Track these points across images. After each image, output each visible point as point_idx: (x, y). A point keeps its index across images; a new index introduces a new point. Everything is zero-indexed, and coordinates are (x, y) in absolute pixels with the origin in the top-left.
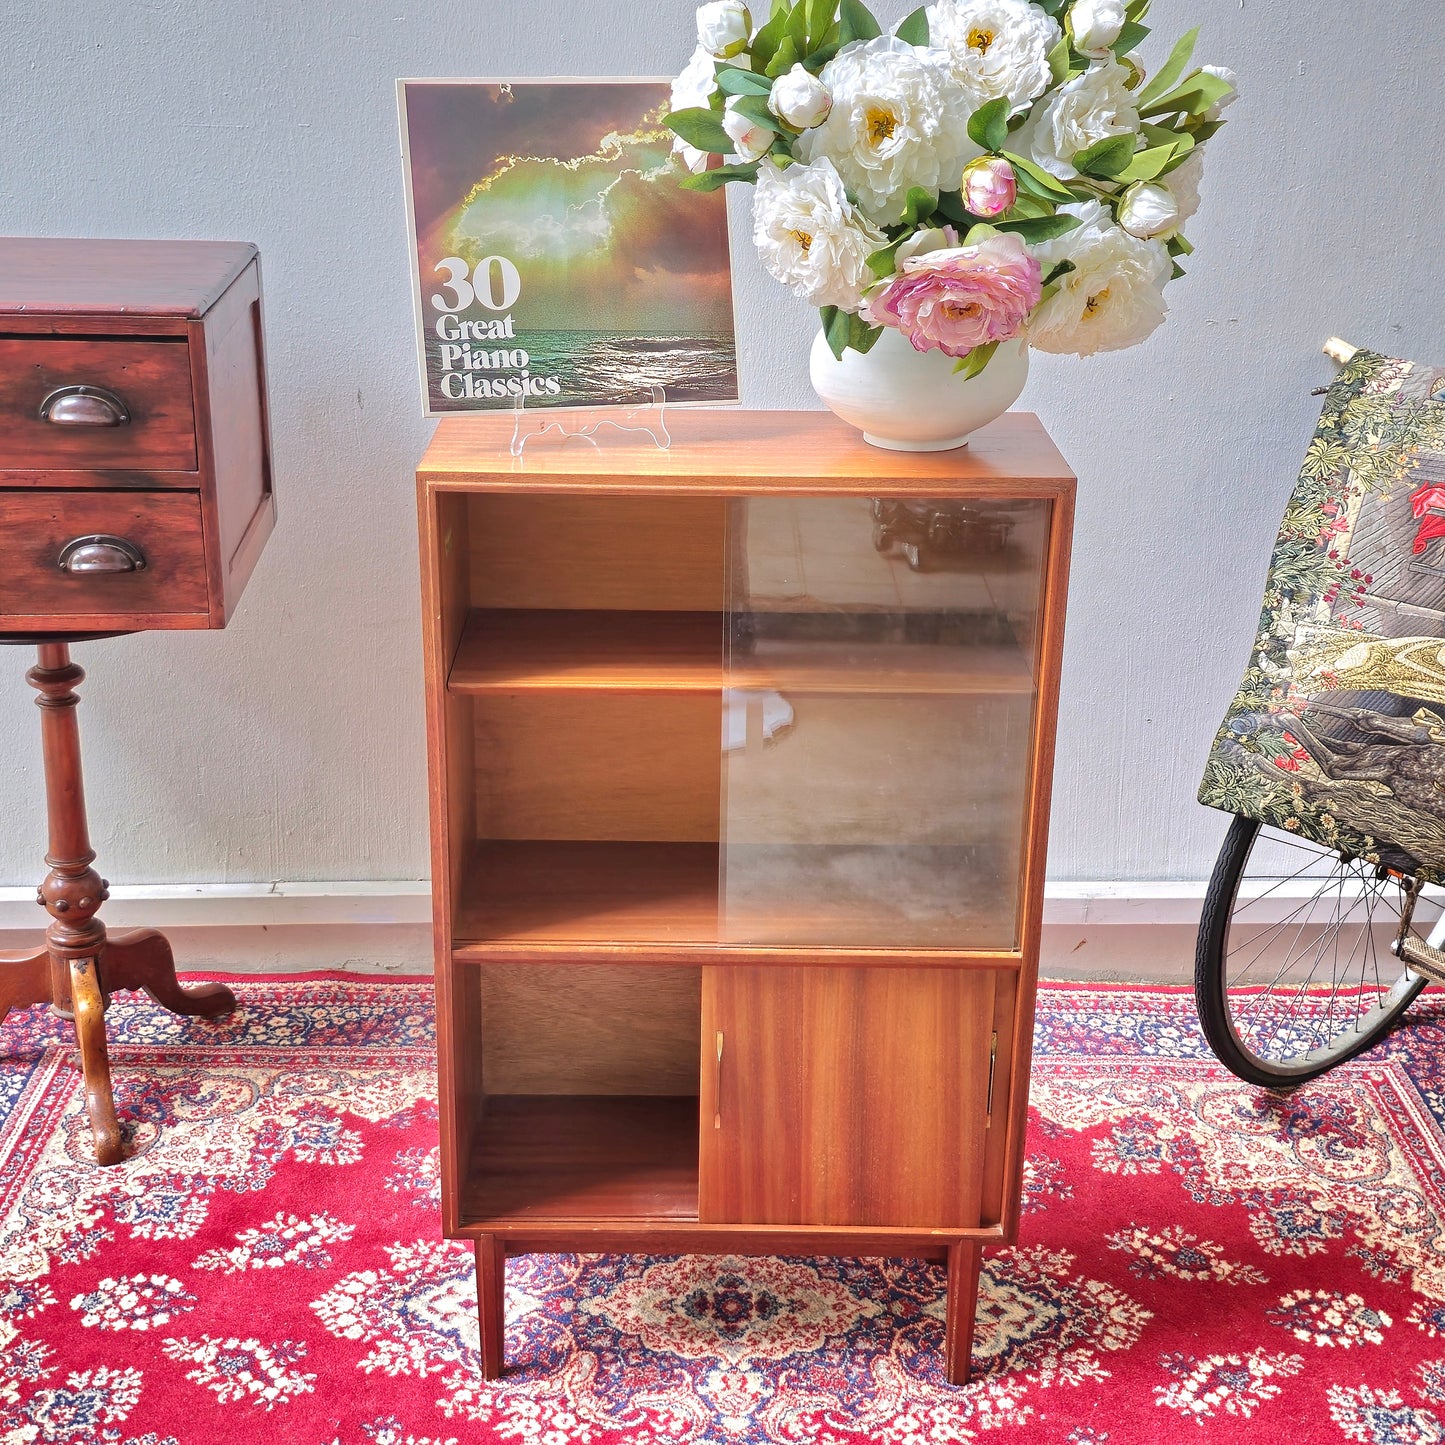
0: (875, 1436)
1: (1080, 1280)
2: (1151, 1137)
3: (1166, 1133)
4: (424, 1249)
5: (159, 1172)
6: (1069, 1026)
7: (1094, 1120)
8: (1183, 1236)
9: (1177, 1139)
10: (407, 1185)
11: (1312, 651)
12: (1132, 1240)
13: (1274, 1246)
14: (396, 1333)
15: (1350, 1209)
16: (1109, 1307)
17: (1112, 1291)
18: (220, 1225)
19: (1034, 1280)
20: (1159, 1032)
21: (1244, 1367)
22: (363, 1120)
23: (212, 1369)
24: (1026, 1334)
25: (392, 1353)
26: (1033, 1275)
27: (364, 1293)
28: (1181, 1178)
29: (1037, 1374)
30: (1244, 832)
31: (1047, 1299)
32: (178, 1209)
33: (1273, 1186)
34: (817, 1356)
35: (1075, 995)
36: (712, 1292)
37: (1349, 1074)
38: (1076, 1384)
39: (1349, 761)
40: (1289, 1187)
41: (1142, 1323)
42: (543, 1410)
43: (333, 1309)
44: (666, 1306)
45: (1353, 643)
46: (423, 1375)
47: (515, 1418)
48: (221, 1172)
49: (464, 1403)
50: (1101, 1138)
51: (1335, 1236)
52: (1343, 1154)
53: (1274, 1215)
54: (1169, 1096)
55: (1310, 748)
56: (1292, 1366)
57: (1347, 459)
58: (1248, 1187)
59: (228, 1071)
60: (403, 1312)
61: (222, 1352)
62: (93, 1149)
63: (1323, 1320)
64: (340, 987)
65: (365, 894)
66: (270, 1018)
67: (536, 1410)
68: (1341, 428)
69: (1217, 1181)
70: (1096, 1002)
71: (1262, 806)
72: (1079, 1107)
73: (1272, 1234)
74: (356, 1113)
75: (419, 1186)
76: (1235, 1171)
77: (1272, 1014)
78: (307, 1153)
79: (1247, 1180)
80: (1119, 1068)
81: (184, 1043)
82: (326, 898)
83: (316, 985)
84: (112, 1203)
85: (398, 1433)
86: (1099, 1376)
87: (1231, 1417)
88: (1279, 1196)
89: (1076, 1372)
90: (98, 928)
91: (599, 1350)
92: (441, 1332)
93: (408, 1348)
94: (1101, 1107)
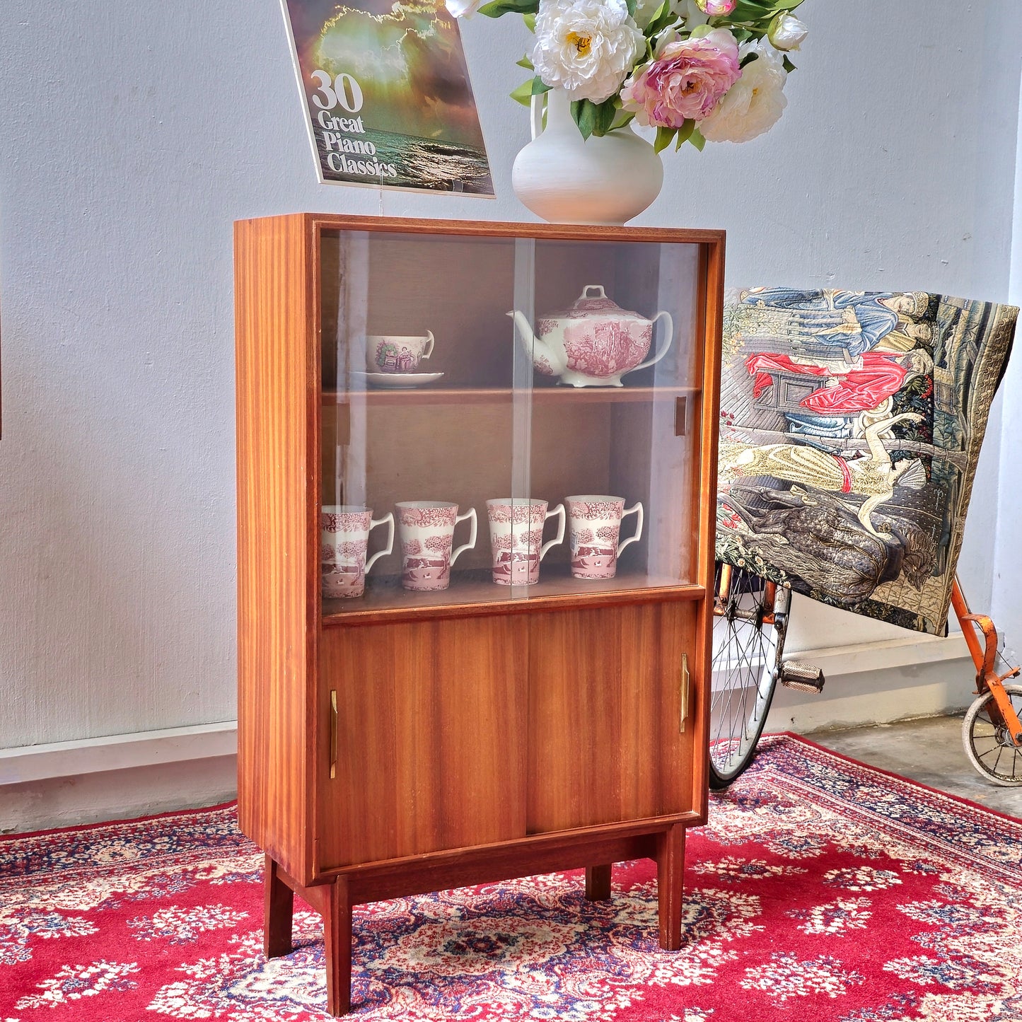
0: (651, 983)
1: (697, 890)
4: (209, 963)
8: (736, 860)
10: (155, 936)
12: (707, 868)
13: (793, 856)
14: (238, 1008)
15: (817, 833)
16: (728, 899)
17: (721, 892)
21: (838, 908)
22: (76, 910)
24: (691, 920)
27: (186, 994)
28: (704, 837)
29: (719, 936)
33: (762, 831)
34: (568, 955)
36: (460, 940)
38: (748, 935)
39: (762, 521)
40: (772, 830)
41: (756, 902)
43: (170, 1007)
44: (433, 954)
51: (822, 845)
52: (787, 811)
53: (777, 843)
55: (739, 513)
56: (865, 902)
58: (749, 834)
60: (231, 997)
63: (859, 880)
69: (727, 835)
71: (722, 552)
73: (786, 851)
74: (66, 908)
75: (165, 934)
76: (733, 829)
78: (49, 933)
79: (744, 831)
86: (758, 928)
87: (856, 930)
88: (771, 835)
89: (742, 930)
91: (409, 984)
92: (275, 1000)
93: (258, 1013)
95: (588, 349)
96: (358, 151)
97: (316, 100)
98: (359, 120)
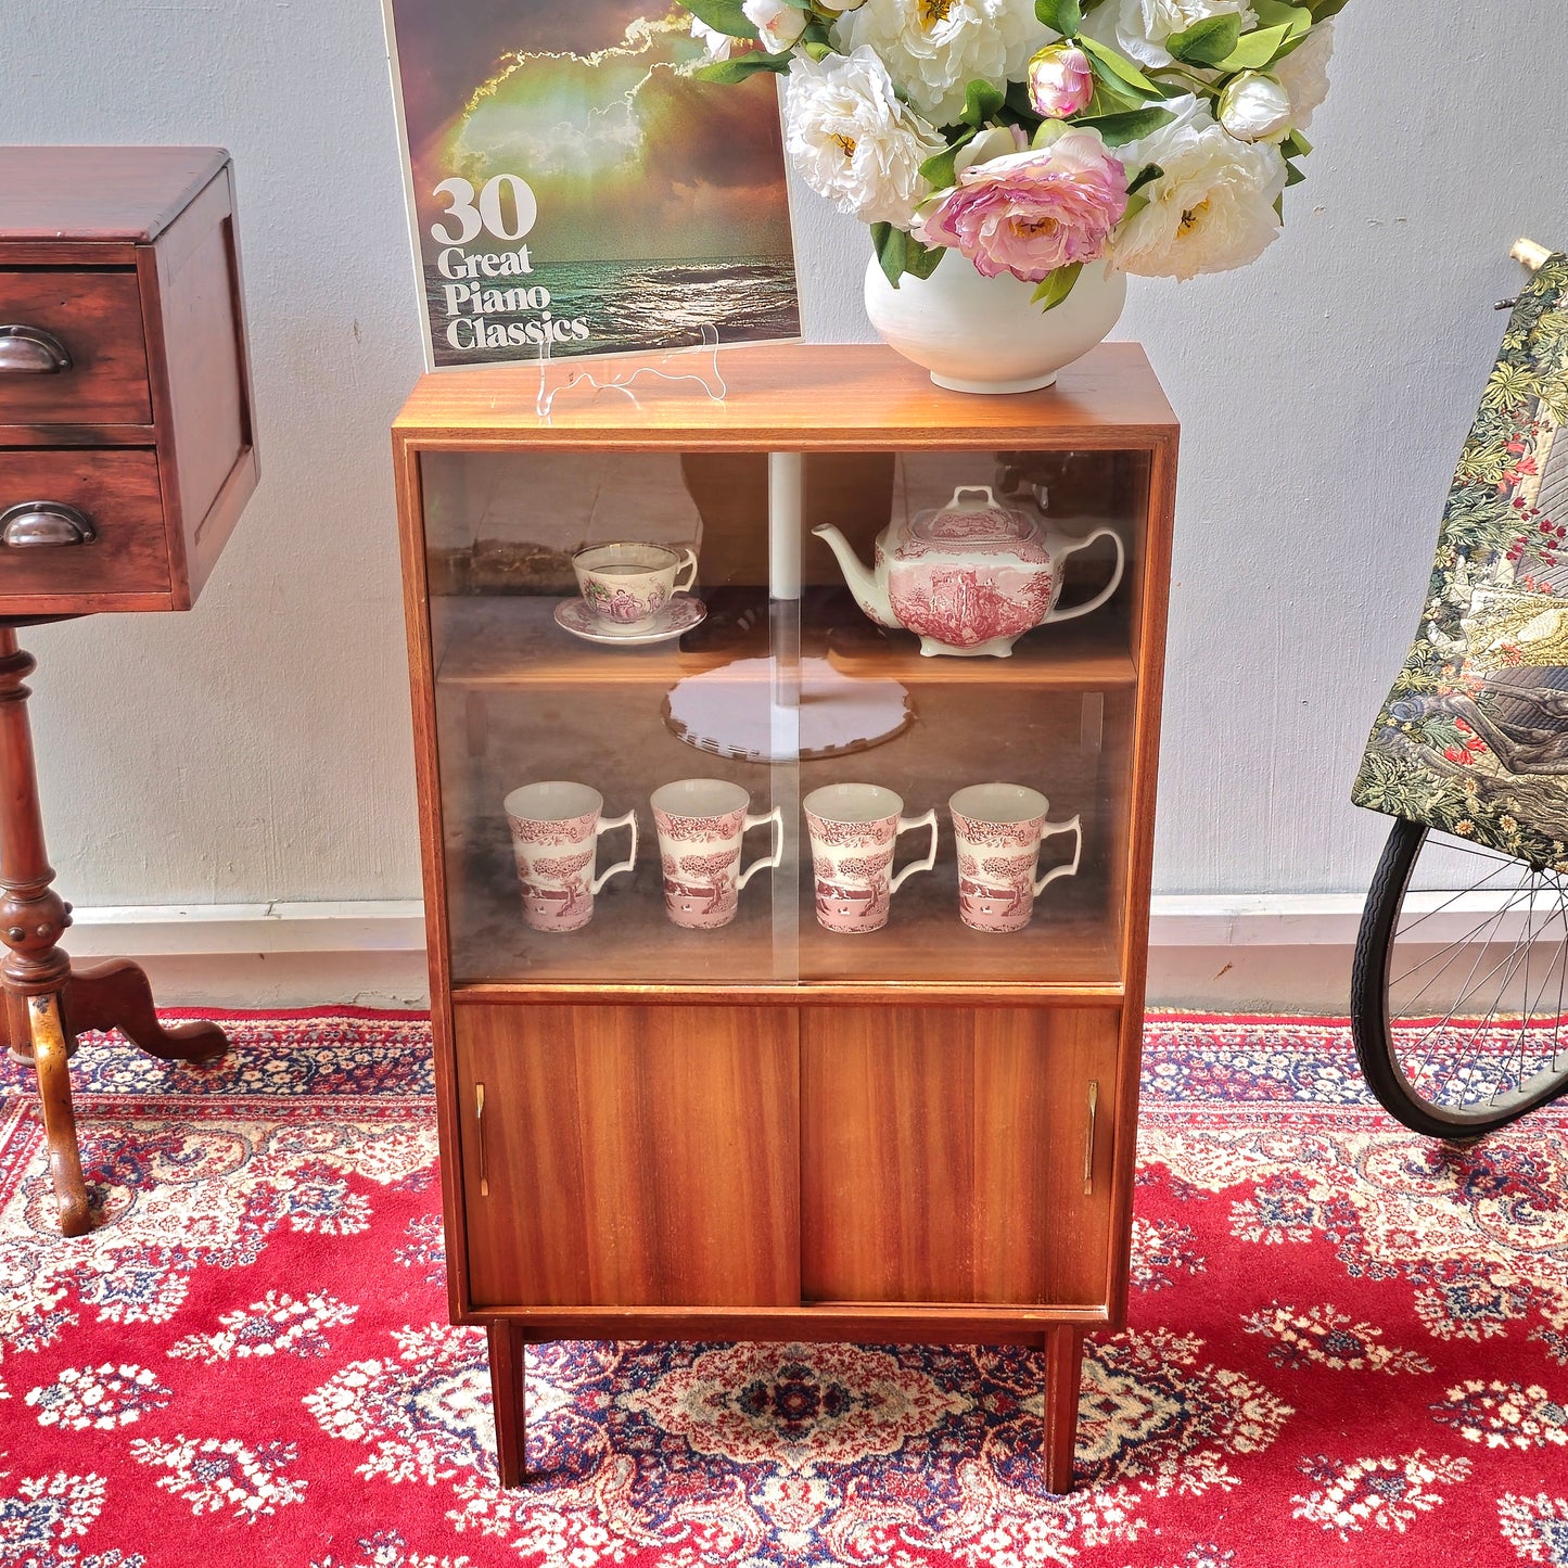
0: (958, 1554)
1: (1208, 1370)
2: (1302, 1199)
3: (1320, 1194)
4: (437, 1333)
5: (133, 1245)
6: (1209, 1067)
7: (1235, 1179)
8: (1335, 1316)
9: (1332, 1200)
10: (420, 1258)
11: (1491, 620)
12: (1274, 1322)
13: (1443, 1329)
14: (401, 1433)
15: (1536, 1283)
16: (1243, 1401)
17: (1246, 1382)
18: (201, 1306)
19: (1154, 1370)
20: (1317, 1073)
21: (1400, 1473)
22: (372, 1181)
23: (187, 1475)
24: (1142, 1433)
25: (396, 1456)
26: (1153, 1363)
27: (366, 1386)
28: (1335, 1248)
29: (1153, 1481)
30: (1408, 839)
31: (1168, 1392)
32: (153, 1288)
33: (1445, 1257)
34: (893, 1460)
35: (1218, 1029)
36: (773, 1384)
37: (1543, 1121)
38: (1198, 1493)
39: (1534, 751)
40: (1464, 1257)
41: (1280, 1420)
42: (570, 1523)
43: (330, 1405)
44: (718, 1400)
45: (1540, 610)
46: (431, 1482)
47: (537, 1533)
48: (205, 1244)
49: (478, 1515)
50: (1241, 1200)
51: (1516, 1316)
52: (1531, 1218)
53: (1444, 1291)
54: (1325, 1150)
55: (1487, 736)
56: (1457, 1472)
57: (1536, 386)
58: (1416, 1259)
59: (216, 1125)
60: (410, 1408)
61: (199, 1455)
62: (58, 1217)
63: (1497, 1416)
64: (350, 1025)
65: (375, 916)
66: (267, 1061)
67: (562, 1523)
68: (1530, 349)
69: (1378, 1251)
70: (1243, 1038)
71: (1428, 806)
72: (1217, 1163)
73: (1441, 1314)
74: (364, 1174)
75: (435, 1260)
76: (1400, 1239)
77: (1453, 1050)
78: (306, 1221)
79: (1415, 1250)
80: (1267, 1116)
81: (166, 1092)
82: (331, 921)
83: (322, 1023)
84: (77, 1280)
85: (400, 1550)
86: (1227, 1483)
87: (1381, 1532)
88: (1452, 1268)
89: (1199, 1478)
90: (61, 959)
91: (637, 1454)
92: (454, 1432)
93: (416, 1451)
94: (1243, 1163)
95: (922, 610)
96: (512, 307)
97: (439, 233)
98: (524, 252)
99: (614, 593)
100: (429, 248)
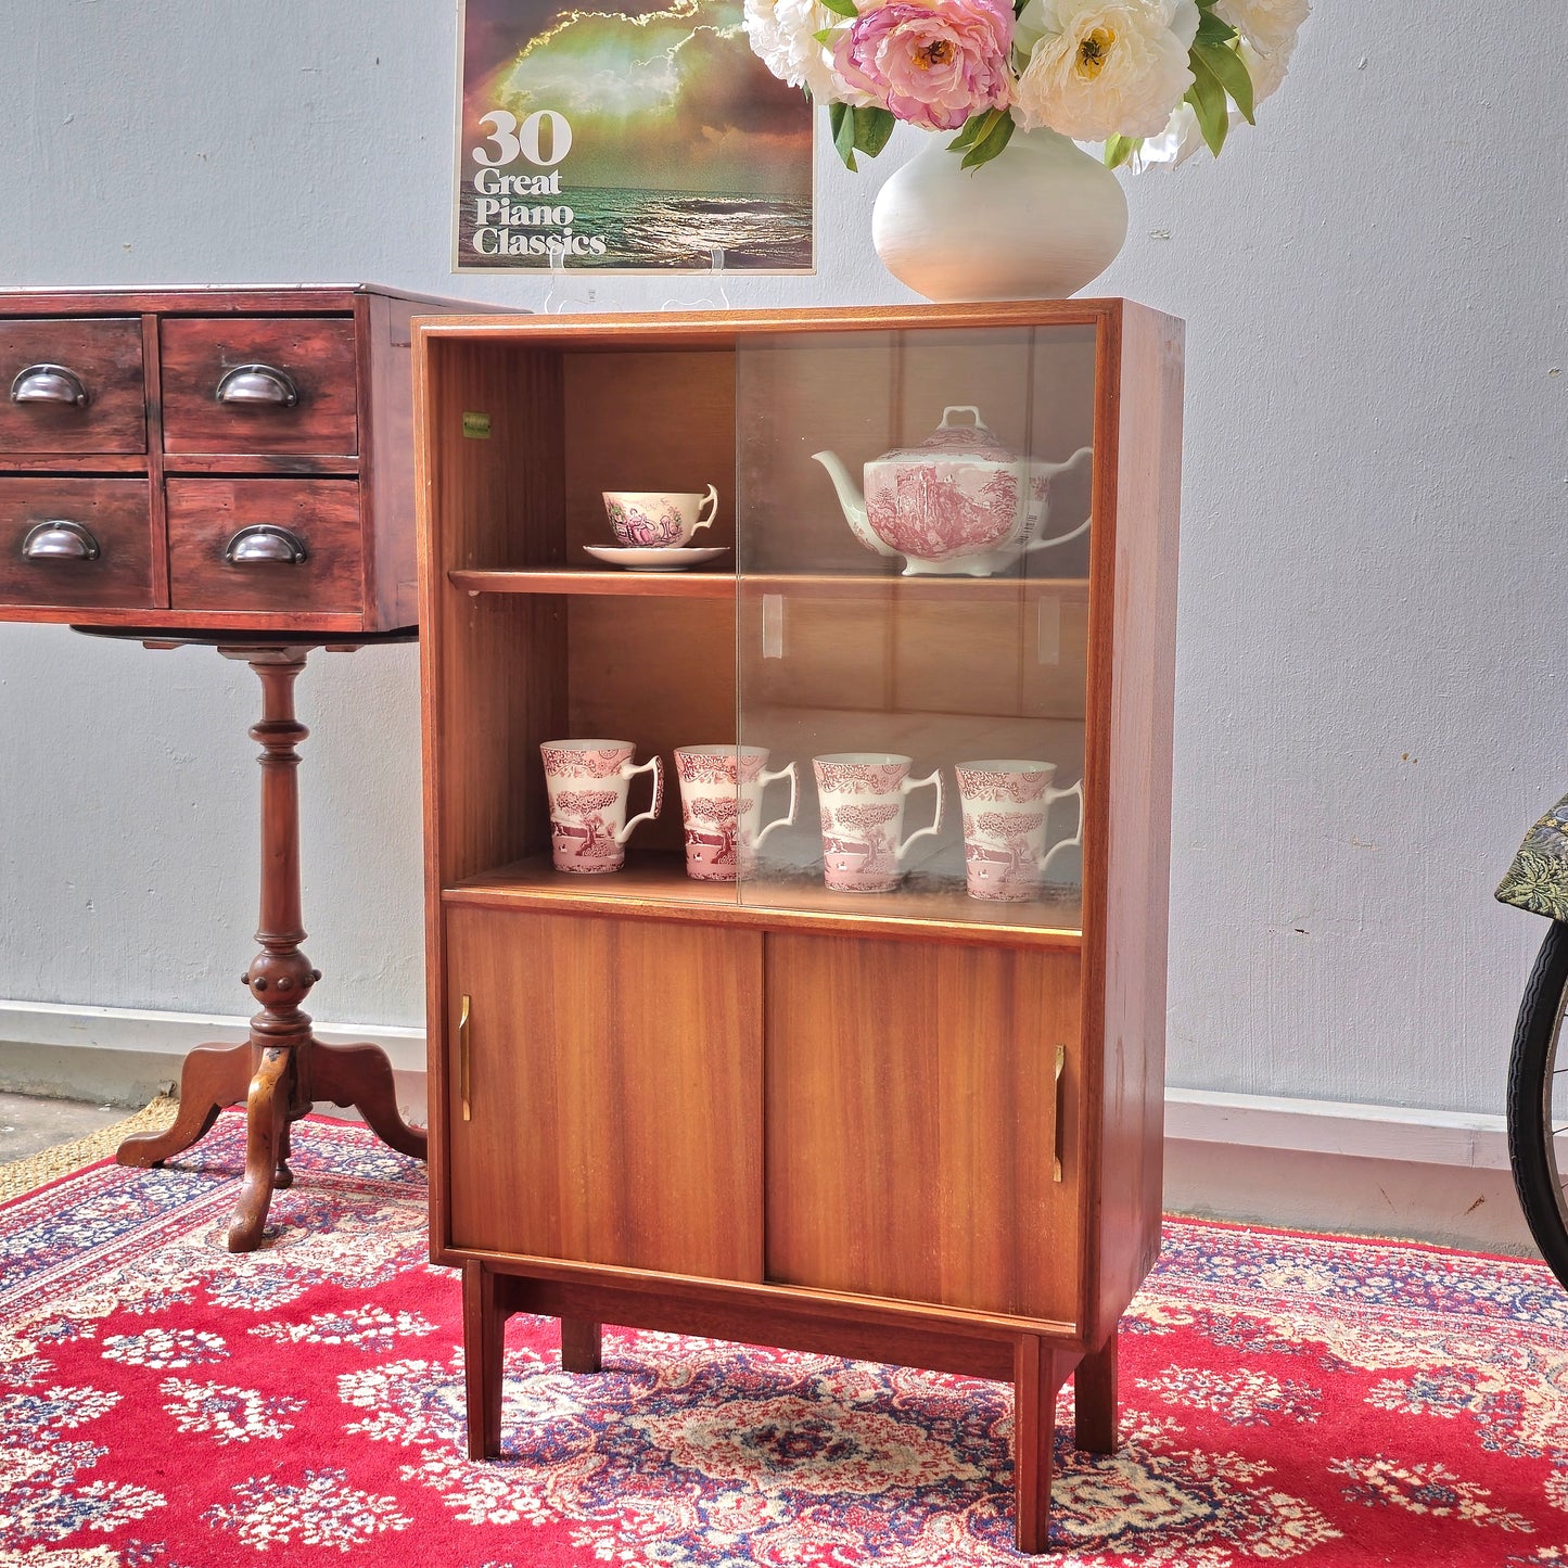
1: (1264, 1490)
2: (1465, 1387)
3: (1490, 1387)
5: (281, 1263)
6: (1427, 1285)
7: (1398, 1364)
8: (1441, 1474)
9: (1502, 1394)
12: (1367, 1469)
13: (1566, 1502)
14: (406, 1409)
16: (1287, 1519)
17: (1302, 1507)
18: (303, 1307)
19: (1202, 1480)
23: (194, 1406)
24: (1154, 1525)
25: (388, 1423)
26: (1204, 1476)
27: (401, 1376)
28: (1479, 1427)
29: (1139, 1560)
30: (1560, 942)
31: (1205, 1498)
32: (273, 1290)
34: (867, 1499)
35: (1456, 1260)
36: (787, 1430)
41: (1321, 1540)
42: (511, 1492)
43: (359, 1383)
44: (723, 1433)
46: (405, 1443)
47: (473, 1493)
48: (341, 1271)
49: (430, 1473)
50: (1394, 1379)
54: (1520, 1357)
60: (429, 1396)
61: (216, 1396)
62: (229, 1240)
67: (504, 1491)
69: (1529, 1437)
70: (1481, 1269)
72: (1387, 1351)
81: (392, 1180)
84: (214, 1278)
85: (337, 1483)
89: (1193, 1566)
91: (614, 1455)
92: (455, 1416)
93: (409, 1422)
94: (1416, 1354)
95: (890, 513)
96: (536, 221)
97: (479, 155)
98: (555, 176)
99: (628, 513)
100: (468, 166)
